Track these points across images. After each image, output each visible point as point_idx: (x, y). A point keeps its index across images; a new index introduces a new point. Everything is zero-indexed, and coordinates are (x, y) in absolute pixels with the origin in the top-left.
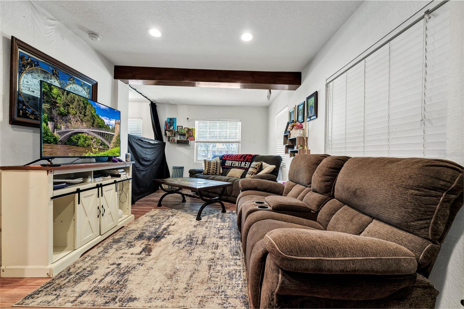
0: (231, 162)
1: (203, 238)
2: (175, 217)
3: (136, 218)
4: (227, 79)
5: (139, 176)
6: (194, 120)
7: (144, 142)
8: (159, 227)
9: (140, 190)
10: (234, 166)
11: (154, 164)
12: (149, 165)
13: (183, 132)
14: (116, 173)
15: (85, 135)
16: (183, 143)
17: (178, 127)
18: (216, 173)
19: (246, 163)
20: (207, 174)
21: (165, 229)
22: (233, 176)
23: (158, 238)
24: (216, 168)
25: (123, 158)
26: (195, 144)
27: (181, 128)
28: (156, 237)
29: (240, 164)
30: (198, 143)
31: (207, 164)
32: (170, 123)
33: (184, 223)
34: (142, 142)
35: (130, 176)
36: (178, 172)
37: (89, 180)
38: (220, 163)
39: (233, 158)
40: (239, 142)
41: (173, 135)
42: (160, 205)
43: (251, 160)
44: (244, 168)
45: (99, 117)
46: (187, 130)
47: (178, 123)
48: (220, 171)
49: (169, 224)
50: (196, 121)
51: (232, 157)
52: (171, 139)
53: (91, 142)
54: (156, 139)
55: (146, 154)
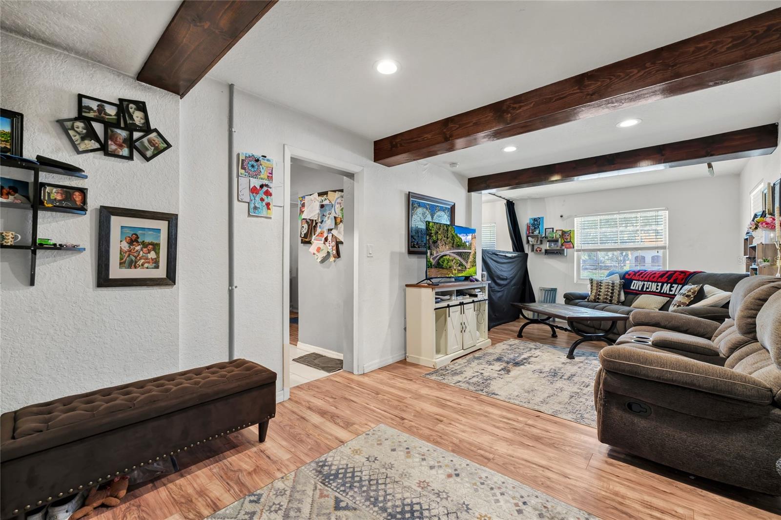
0: (641, 283)
1: (572, 375)
2: (538, 350)
3: (493, 344)
4: (612, 166)
5: (494, 297)
6: (571, 217)
7: (499, 256)
8: (518, 356)
9: (495, 315)
10: (647, 290)
11: (513, 282)
12: (506, 285)
13: (554, 237)
14: (473, 292)
15: (447, 257)
16: (554, 253)
17: (547, 230)
18: (611, 301)
19: (671, 287)
20: (595, 301)
21: (525, 359)
22: (642, 307)
23: (517, 364)
24: (612, 293)
25: (478, 276)
26: (576, 253)
27: (550, 232)
28: (515, 363)
29: (659, 288)
30: (580, 253)
31: (595, 285)
32: (533, 225)
33: (549, 358)
34: (496, 256)
35: (486, 297)
36: (548, 295)
37: (454, 298)
38: (620, 285)
39: (646, 277)
40: (664, 248)
41: (539, 242)
42: (520, 336)
43: (683, 281)
44: (669, 294)
45: (457, 236)
46: (560, 233)
47: (547, 224)
48: (619, 298)
49: (531, 355)
50: (575, 219)
51: (645, 274)
52: (535, 247)
53: (452, 263)
54: (515, 250)
55: (501, 271)
